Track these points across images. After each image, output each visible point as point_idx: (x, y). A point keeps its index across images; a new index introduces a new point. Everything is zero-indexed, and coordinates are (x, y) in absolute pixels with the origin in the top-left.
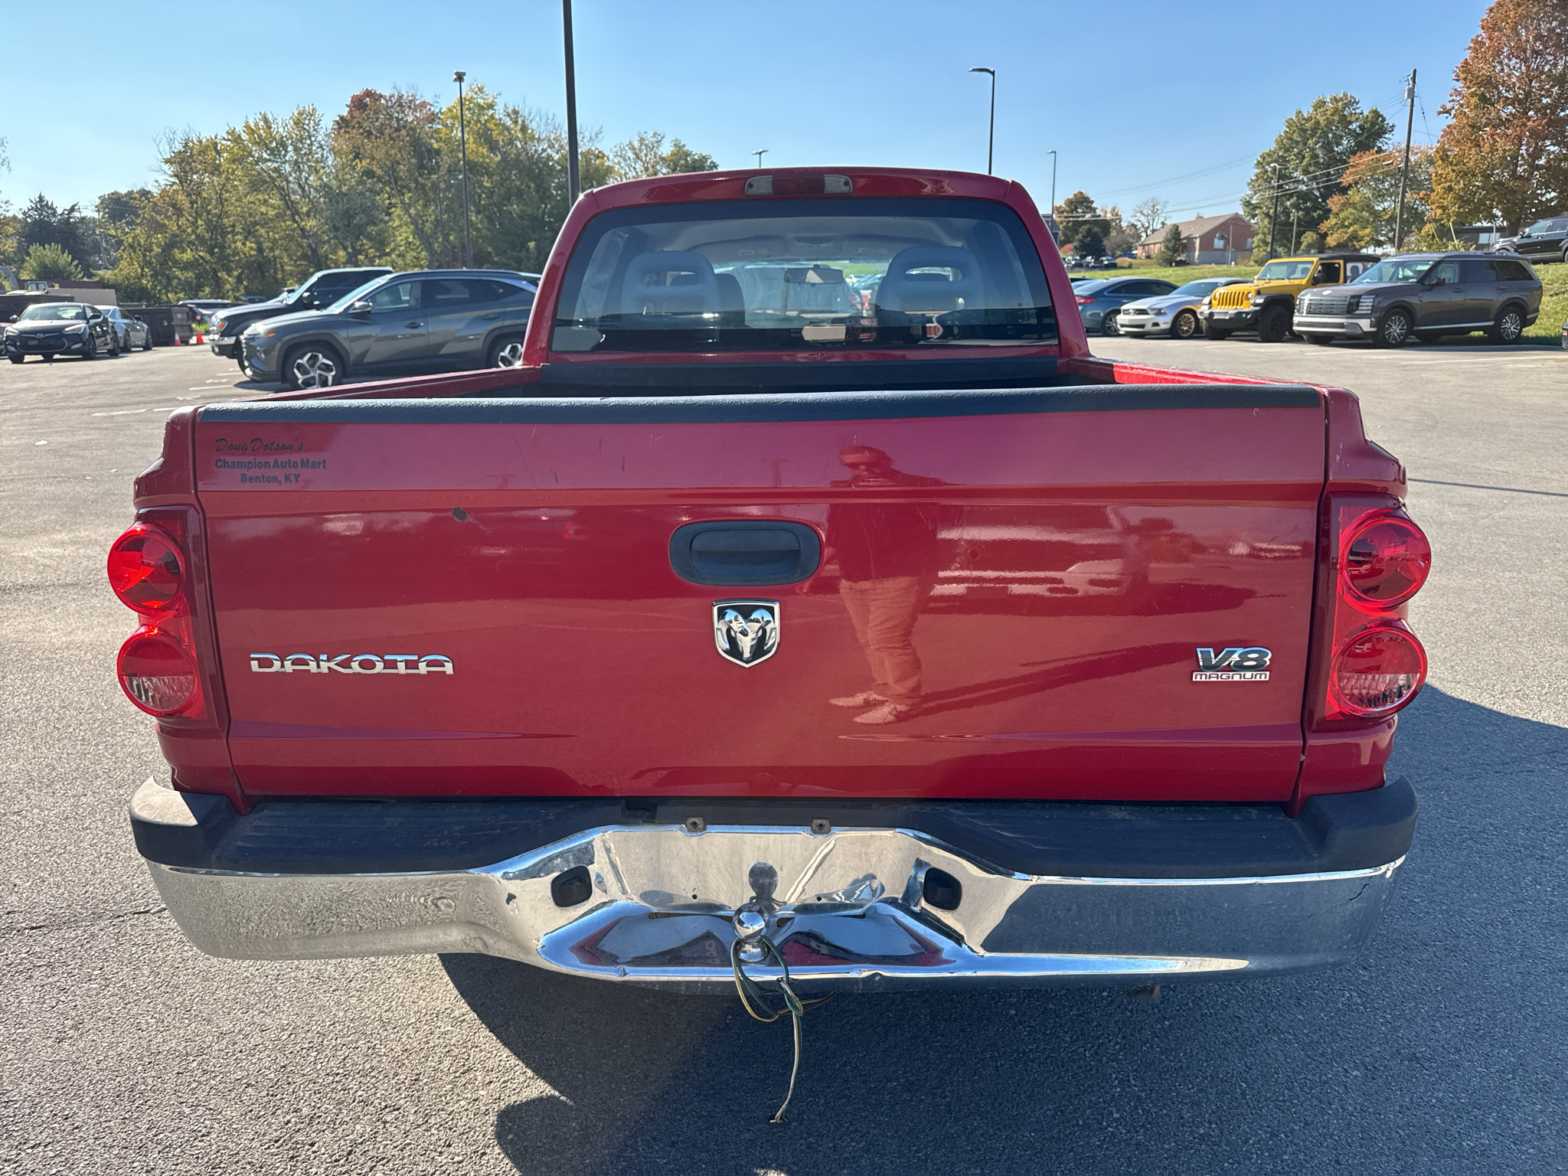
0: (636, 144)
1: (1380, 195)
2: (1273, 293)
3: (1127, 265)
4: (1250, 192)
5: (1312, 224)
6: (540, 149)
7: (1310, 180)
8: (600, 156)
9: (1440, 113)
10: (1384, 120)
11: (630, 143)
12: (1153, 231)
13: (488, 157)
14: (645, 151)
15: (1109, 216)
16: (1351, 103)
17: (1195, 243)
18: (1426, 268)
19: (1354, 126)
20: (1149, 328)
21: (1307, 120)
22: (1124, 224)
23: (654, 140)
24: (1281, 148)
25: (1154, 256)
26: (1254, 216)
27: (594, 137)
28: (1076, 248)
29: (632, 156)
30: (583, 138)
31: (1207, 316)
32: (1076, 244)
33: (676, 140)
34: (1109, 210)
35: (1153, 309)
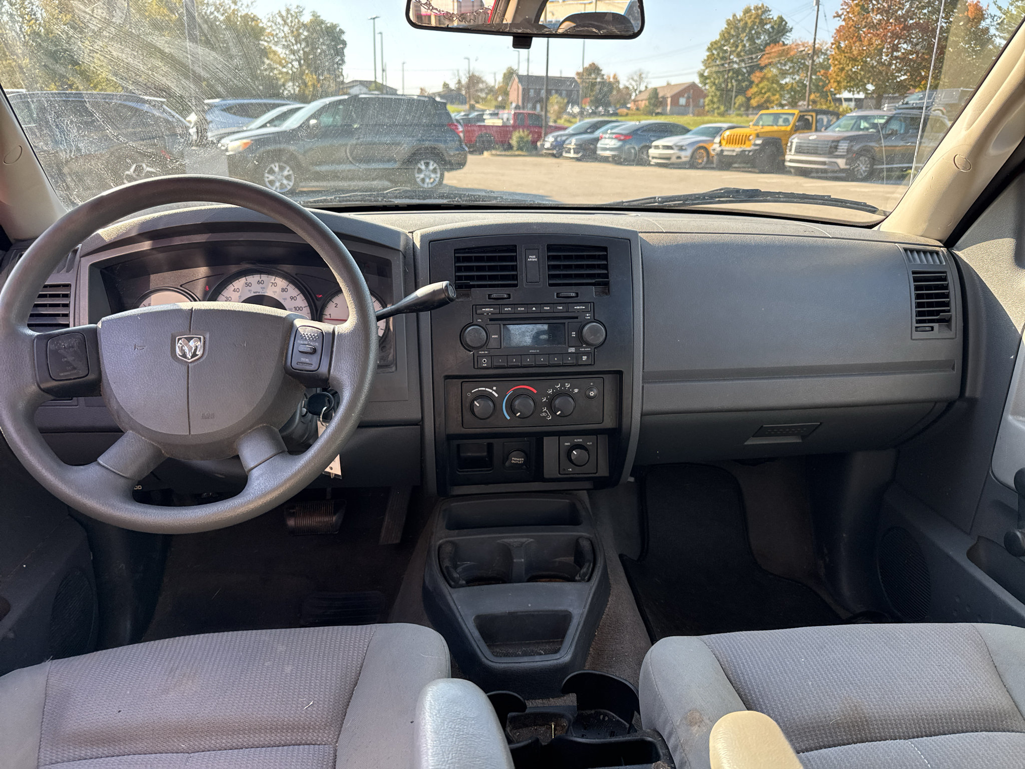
0: (284, 13)
1: (784, 74)
2: (769, 136)
3: (625, 113)
4: (703, 68)
5: (741, 91)
6: (208, 12)
7: (740, 61)
8: (254, 19)
9: (834, 17)
10: (786, 23)
11: (280, 12)
12: (640, 92)
13: (168, 16)
14: (290, 19)
15: (612, 80)
16: (766, 11)
17: (667, 101)
18: (882, 121)
19: (768, 27)
20: (674, 160)
21: (739, 21)
22: (621, 86)
23: (297, 11)
24: (722, 39)
25: (641, 109)
26: (705, 84)
27: (250, 4)
28: (591, 101)
29: (282, 22)
30: (242, 4)
31: (719, 152)
32: (593, 98)
33: (314, 12)
34: (612, 76)
35: (677, 146)
